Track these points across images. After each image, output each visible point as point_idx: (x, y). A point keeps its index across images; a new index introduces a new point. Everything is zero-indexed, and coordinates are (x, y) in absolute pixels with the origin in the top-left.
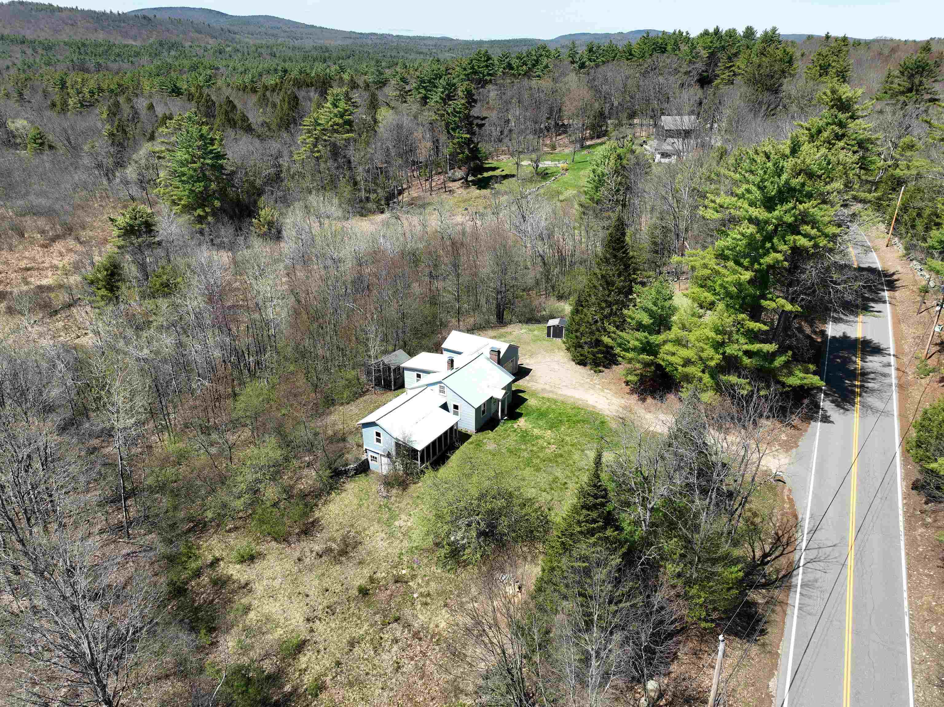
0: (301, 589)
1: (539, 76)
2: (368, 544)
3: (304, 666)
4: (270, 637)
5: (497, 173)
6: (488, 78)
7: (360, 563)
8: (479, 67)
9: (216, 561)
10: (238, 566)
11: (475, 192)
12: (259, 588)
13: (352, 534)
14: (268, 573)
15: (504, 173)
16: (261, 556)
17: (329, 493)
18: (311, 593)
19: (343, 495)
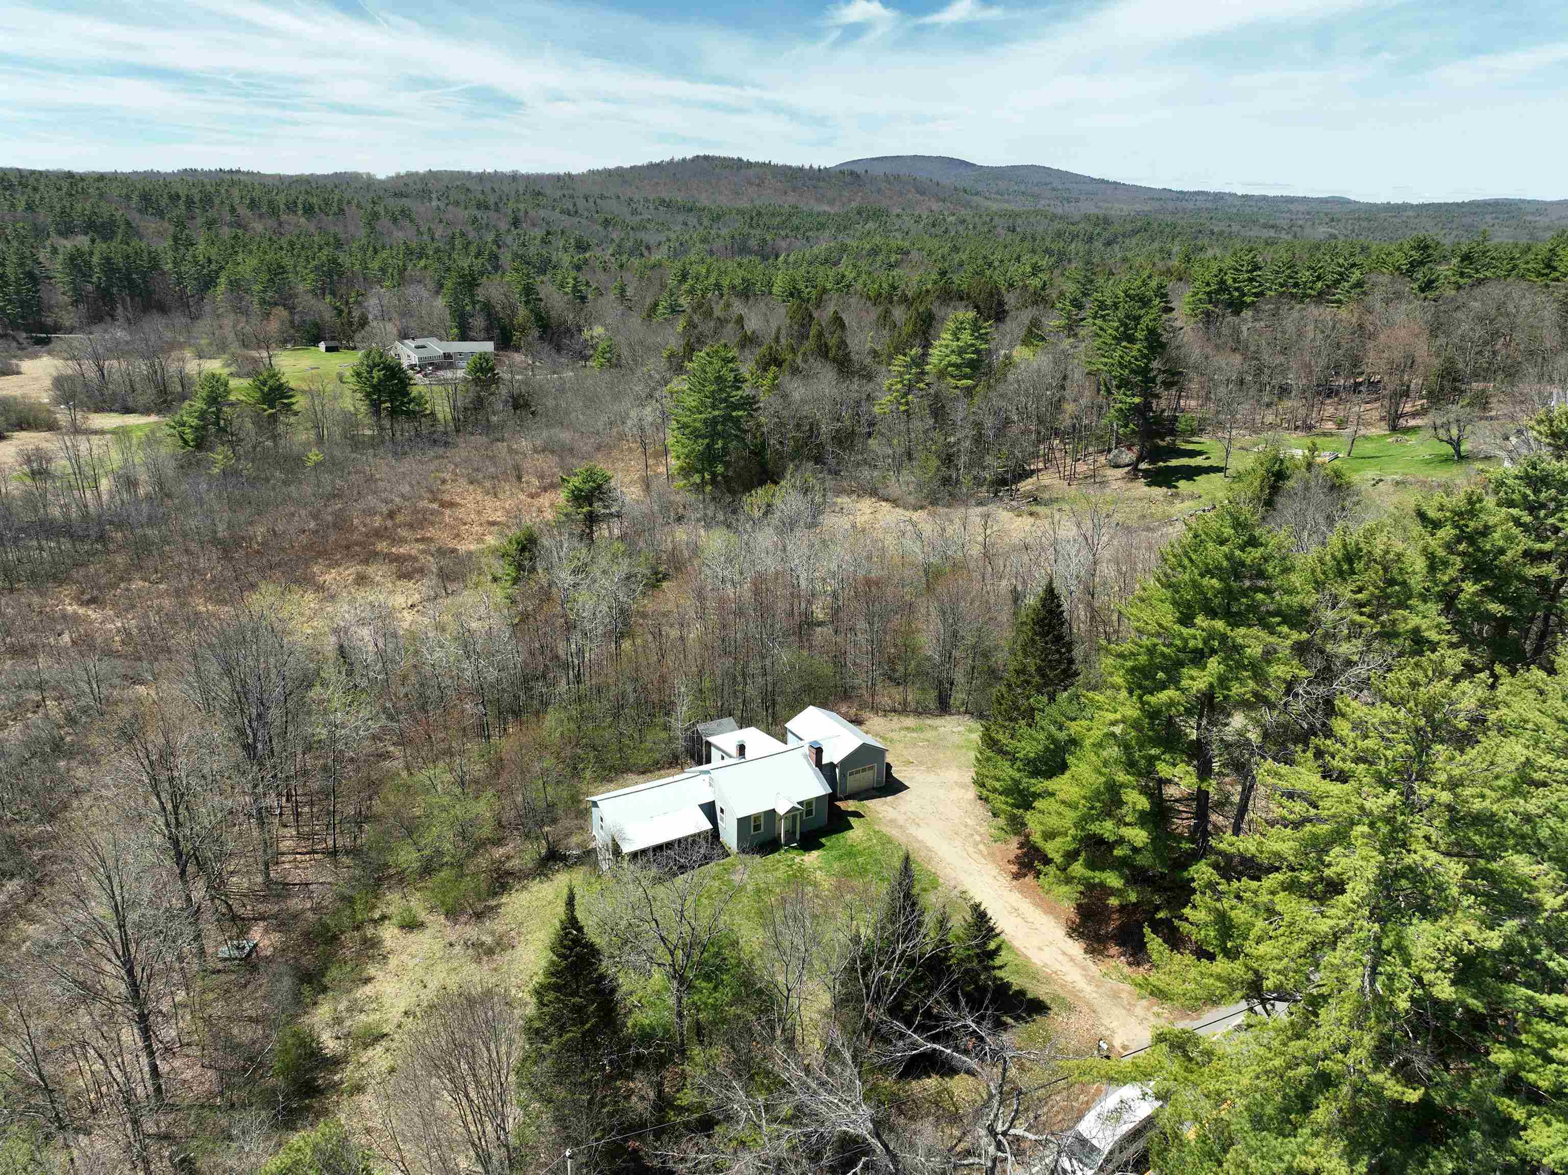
0: (425, 979)
1: (1339, 301)
2: (520, 949)
3: (364, 1060)
4: (363, 1017)
5: (1198, 461)
6: (1248, 299)
7: (495, 970)
8: (1235, 280)
9: (384, 918)
10: (396, 931)
11: (1141, 488)
12: (393, 961)
13: (513, 933)
14: (413, 949)
15: (1206, 463)
16: (421, 925)
17: (534, 878)
18: (429, 986)
19: (545, 885)
